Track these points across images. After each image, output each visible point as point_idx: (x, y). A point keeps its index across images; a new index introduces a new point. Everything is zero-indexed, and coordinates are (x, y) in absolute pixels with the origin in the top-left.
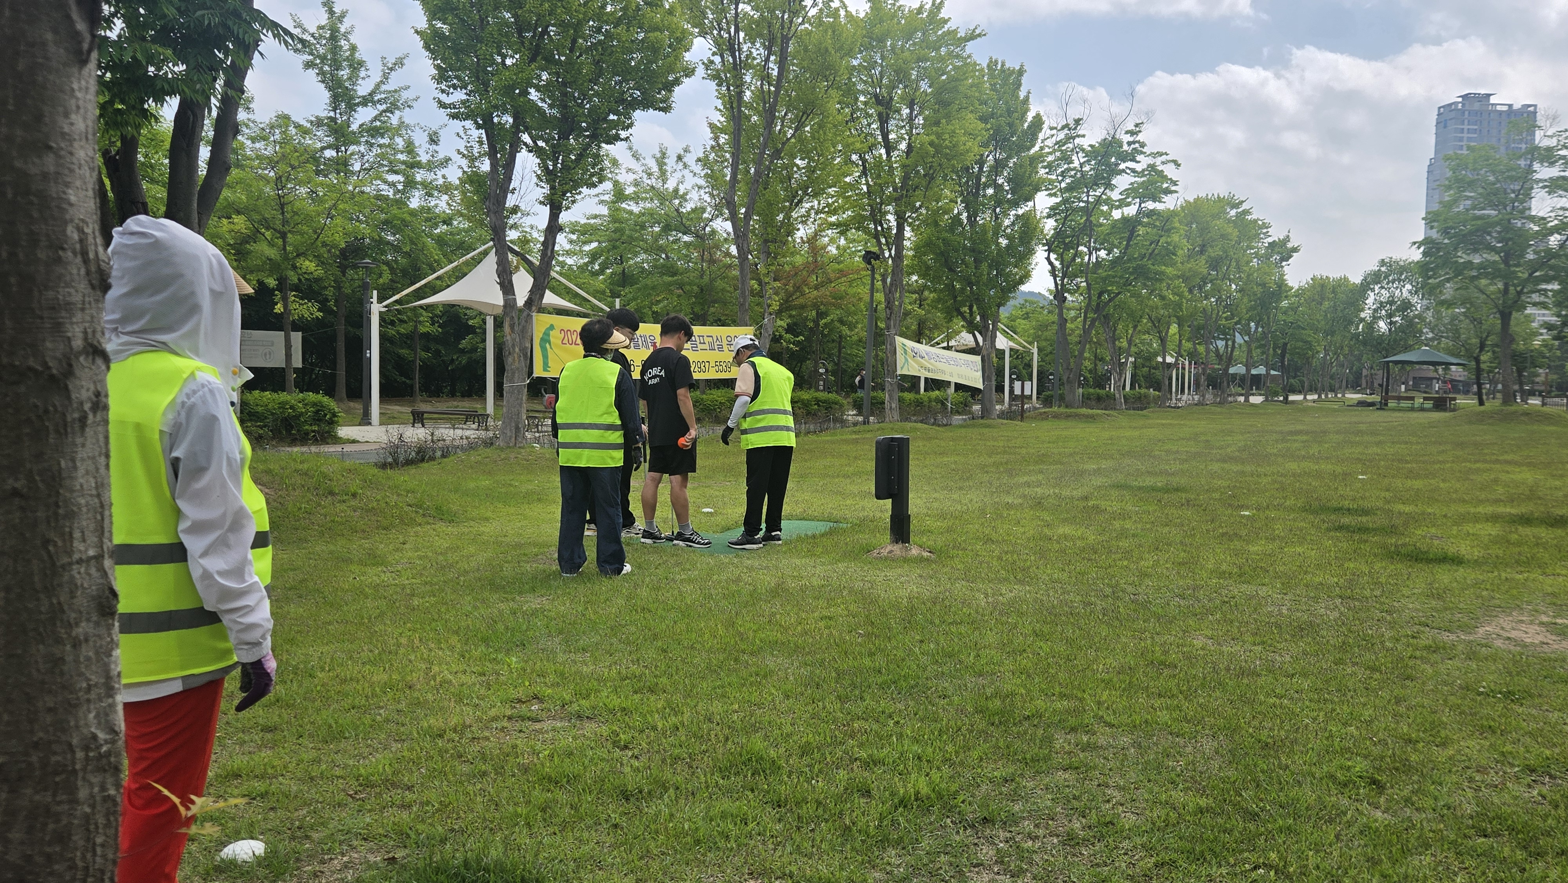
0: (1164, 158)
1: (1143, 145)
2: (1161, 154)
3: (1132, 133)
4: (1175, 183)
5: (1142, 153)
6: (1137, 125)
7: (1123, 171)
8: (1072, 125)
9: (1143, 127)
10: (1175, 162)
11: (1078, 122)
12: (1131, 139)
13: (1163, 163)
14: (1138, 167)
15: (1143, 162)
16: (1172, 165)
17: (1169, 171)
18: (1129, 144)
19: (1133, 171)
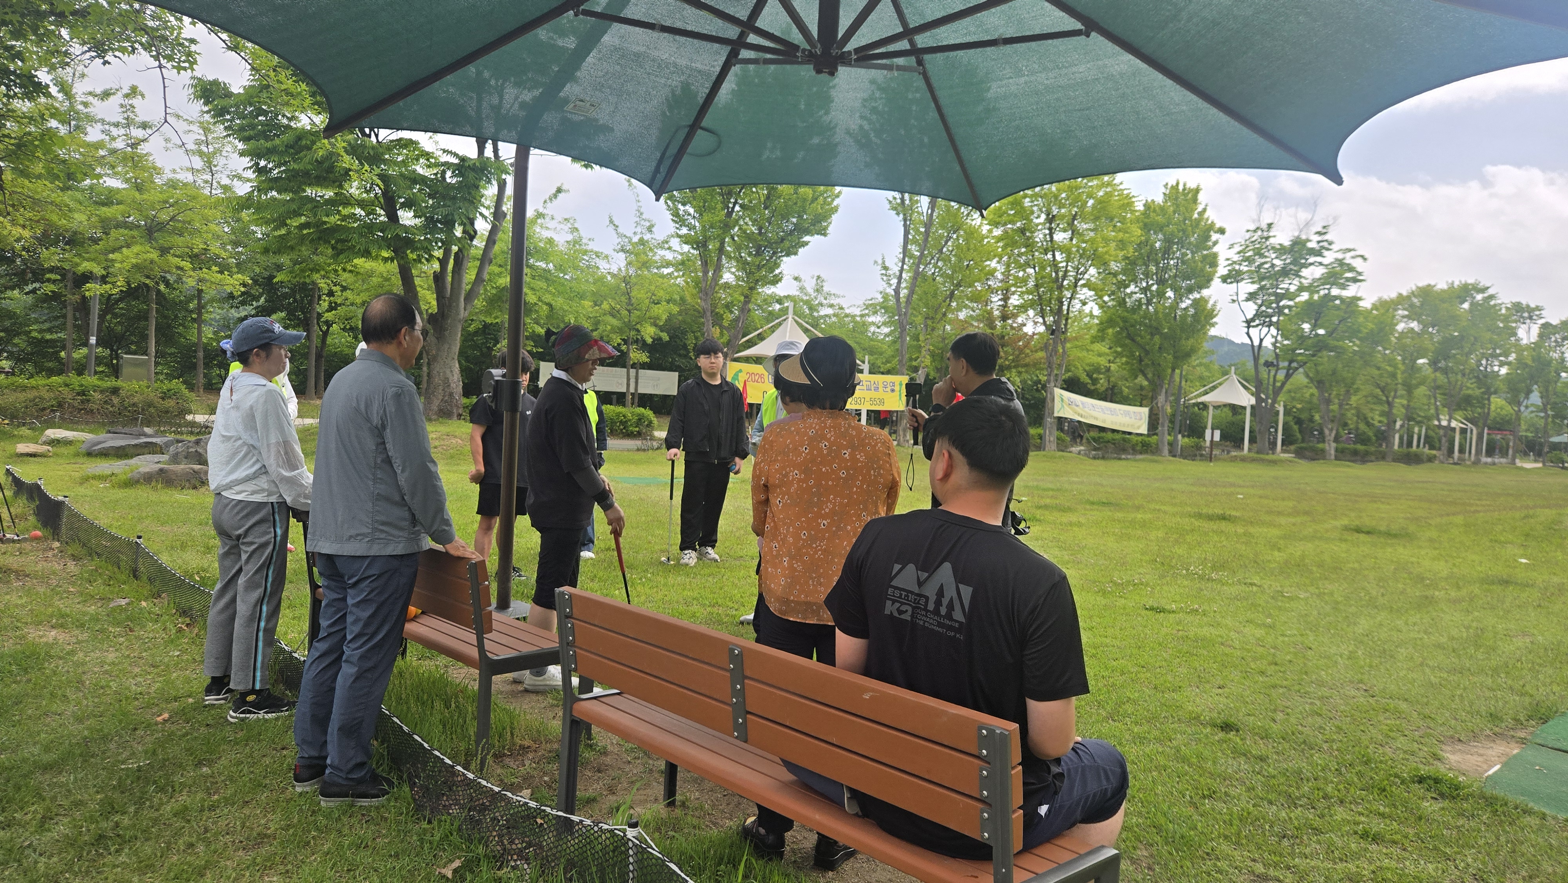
0: (1352, 253)
1: (1330, 243)
2: (1350, 250)
3: (1319, 233)
4: (1360, 274)
5: (1328, 249)
6: (1324, 227)
7: (1311, 264)
8: (1264, 227)
9: (1330, 229)
10: (1362, 256)
11: (1270, 226)
12: (1320, 238)
13: (1353, 257)
14: (1326, 261)
15: (1329, 257)
16: (1360, 260)
17: (1358, 264)
18: (1319, 242)
19: (1321, 264)
